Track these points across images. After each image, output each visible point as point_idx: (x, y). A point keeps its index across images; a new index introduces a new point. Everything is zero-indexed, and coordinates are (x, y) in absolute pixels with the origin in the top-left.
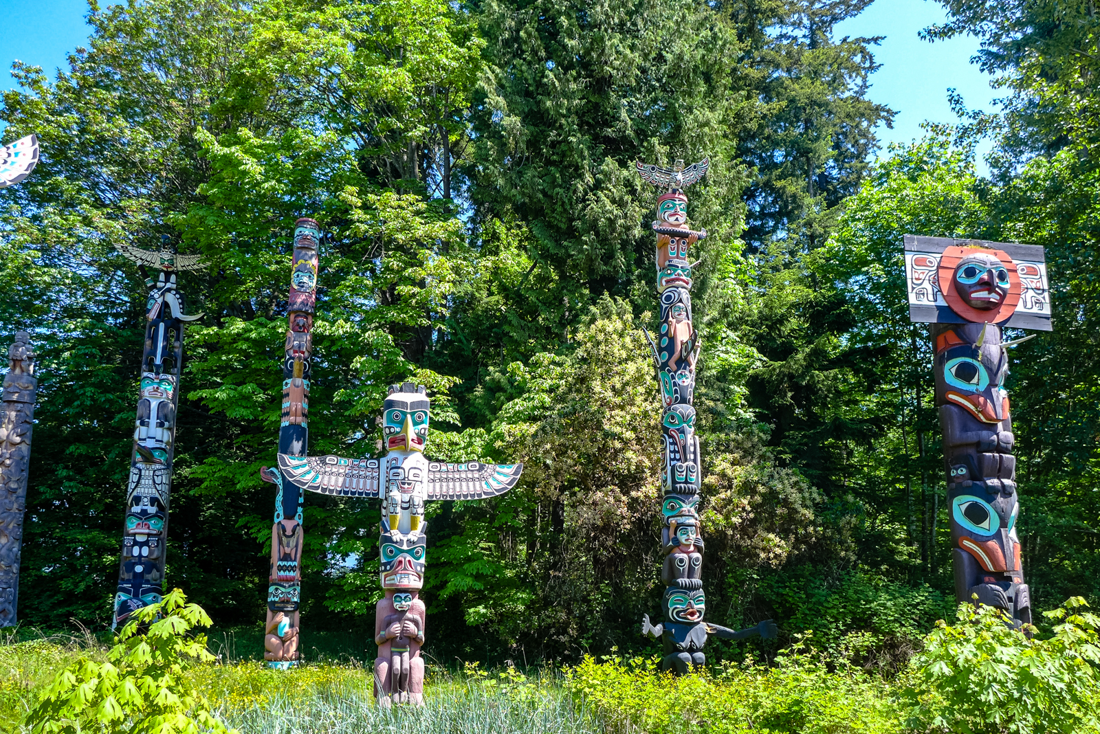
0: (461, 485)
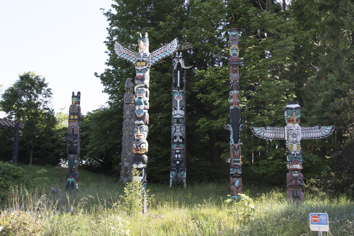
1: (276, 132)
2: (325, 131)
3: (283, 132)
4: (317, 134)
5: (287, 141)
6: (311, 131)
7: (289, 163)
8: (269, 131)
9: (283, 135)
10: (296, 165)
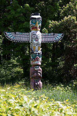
0: (49, 39)
1: (23, 36)
2: (57, 37)
3: (28, 37)
4: (52, 39)
5: (31, 44)
6: (48, 37)
7: (32, 60)
8: (18, 36)
9: (28, 39)
10: (37, 62)
